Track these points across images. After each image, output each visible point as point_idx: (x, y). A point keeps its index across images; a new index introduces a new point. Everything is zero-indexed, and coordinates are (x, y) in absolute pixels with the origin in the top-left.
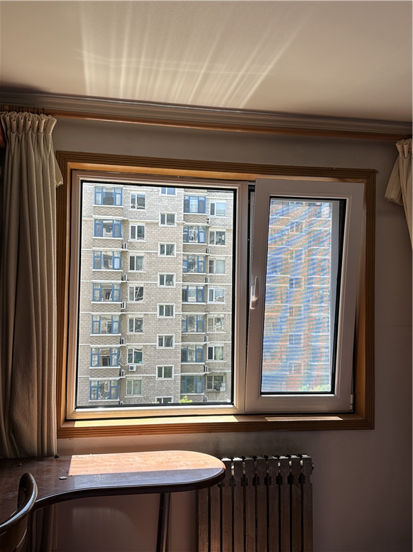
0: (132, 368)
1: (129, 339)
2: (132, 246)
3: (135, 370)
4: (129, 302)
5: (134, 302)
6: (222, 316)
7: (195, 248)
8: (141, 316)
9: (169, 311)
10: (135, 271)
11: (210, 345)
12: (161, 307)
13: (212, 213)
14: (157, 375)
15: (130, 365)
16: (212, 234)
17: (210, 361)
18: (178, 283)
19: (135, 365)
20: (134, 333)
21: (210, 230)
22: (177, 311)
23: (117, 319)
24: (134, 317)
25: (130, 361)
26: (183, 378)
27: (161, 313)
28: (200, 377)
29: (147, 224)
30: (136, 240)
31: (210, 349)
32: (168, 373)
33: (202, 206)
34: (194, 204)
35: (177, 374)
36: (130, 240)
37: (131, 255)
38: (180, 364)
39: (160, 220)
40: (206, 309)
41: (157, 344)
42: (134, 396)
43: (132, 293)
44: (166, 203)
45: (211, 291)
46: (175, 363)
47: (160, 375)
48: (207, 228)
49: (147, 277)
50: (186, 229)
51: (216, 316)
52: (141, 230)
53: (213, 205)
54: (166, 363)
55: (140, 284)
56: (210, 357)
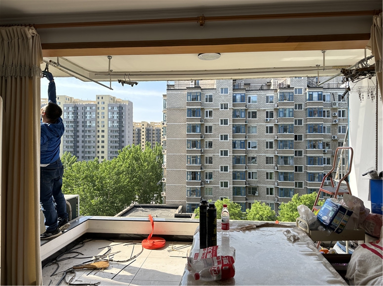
0: (207, 182)
1: (205, 167)
2: (206, 121)
3: (209, 183)
4: (205, 149)
5: (208, 149)
6: (255, 156)
7: (239, 121)
8: (211, 156)
9: (226, 153)
10: (208, 133)
11: (249, 171)
12: (222, 151)
13: (249, 102)
14: (220, 186)
15: (207, 180)
16: (249, 113)
17: (249, 180)
18: (230, 139)
19: (209, 180)
20: (208, 164)
21: (248, 111)
22: (230, 154)
23: (199, 157)
24: (208, 156)
25: (207, 178)
26: (234, 188)
27: (222, 155)
28: (244, 187)
29: (214, 109)
30: (208, 118)
31: (249, 173)
32: (226, 185)
33: (243, 99)
34: (238, 97)
35: (230, 186)
36: (205, 118)
37: (206, 125)
38: (232, 181)
39: (220, 107)
40: (246, 152)
41: (220, 170)
42: (209, 196)
43: (206, 145)
44: (223, 98)
45: (249, 143)
46: (229, 180)
47: (222, 186)
48: (246, 110)
49: (214, 136)
50: (234, 111)
51: (252, 156)
52: (211, 112)
53: (250, 98)
54: (225, 179)
55: (210, 139)
56: (250, 178)
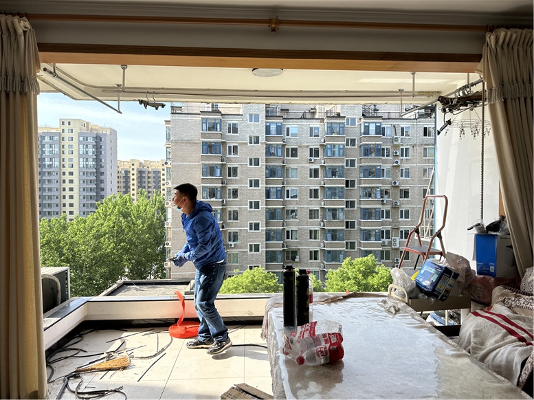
0: (231, 245)
1: (228, 225)
2: (229, 160)
3: (233, 246)
4: (228, 199)
5: (232, 199)
6: (296, 208)
7: (275, 160)
8: (237, 209)
9: (257, 205)
10: (231, 178)
11: (287, 228)
12: (251, 203)
13: (288, 135)
14: (248, 250)
15: (230, 243)
16: (288, 149)
17: (288, 240)
18: (262, 185)
19: (233, 243)
20: (232, 221)
21: (287, 147)
22: (262, 206)
23: (219, 211)
24: (232, 210)
25: (230, 240)
26: (266, 251)
27: (251, 207)
28: (280, 251)
29: (239, 144)
30: (232, 156)
31: (288, 232)
32: (257, 248)
33: (279, 130)
34: (273, 128)
35: (262, 250)
36: (228, 156)
37: (229, 166)
38: (265, 243)
39: (248, 141)
40: (284, 203)
41: (248, 228)
42: (234, 264)
43: (230, 194)
44: (253, 128)
45: (288, 191)
46: (261, 241)
47: (251, 250)
48: (283, 146)
49: (241, 181)
50: (268, 148)
51: (291, 208)
52: (235, 147)
53: (288, 129)
54: (255, 241)
55: (235, 186)
56: (288, 238)
